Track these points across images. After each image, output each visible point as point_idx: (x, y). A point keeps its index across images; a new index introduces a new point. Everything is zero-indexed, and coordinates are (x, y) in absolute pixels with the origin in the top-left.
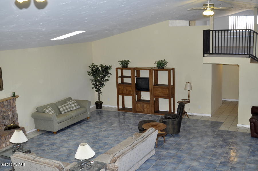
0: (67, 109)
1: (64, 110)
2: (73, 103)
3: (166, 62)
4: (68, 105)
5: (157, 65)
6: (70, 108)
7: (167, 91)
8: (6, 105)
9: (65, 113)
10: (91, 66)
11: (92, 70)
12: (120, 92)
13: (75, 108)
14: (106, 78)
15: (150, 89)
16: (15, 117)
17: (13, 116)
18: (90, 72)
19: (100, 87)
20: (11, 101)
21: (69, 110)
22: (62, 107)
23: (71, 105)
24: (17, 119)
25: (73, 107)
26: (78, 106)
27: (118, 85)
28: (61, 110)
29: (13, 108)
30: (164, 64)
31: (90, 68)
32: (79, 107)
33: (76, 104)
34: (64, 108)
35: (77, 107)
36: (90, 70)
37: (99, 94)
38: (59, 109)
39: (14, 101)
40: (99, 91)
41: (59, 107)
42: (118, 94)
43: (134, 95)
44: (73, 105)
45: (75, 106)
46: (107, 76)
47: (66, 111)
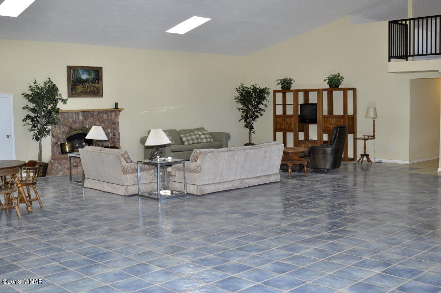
0: (193, 140)
1: (188, 140)
2: (204, 134)
3: (342, 78)
4: (195, 135)
5: (328, 83)
6: (197, 139)
7: (341, 122)
8: (106, 120)
9: (189, 144)
10: (239, 88)
11: (241, 95)
12: (278, 127)
13: (205, 141)
14: (261, 106)
15: (318, 120)
16: (117, 136)
17: (114, 135)
18: (238, 97)
19: (252, 121)
20: (113, 114)
21: (196, 141)
22: (186, 136)
23: (200, 135)
24: (119, 139)
25: (202, 139)
26: (210, 138)
27: (276, 117)
28: (184, 139)
29: (115, 124)
30: (338, 80)
31: (237, 91)
32: (212, 140)
33: (207, 136)
34: (189, 138)
35: (209, 140)
36: (237, 95)
37: (250, 131)
38: (181, 139)
39: (117, 116)
40: (249, 126)
41: (182, 136)
42: (276, 130)
43: (296, 131)
44: (203, 136)
45: (206, 138)
46: (262, 104)
47: (191, 142)
